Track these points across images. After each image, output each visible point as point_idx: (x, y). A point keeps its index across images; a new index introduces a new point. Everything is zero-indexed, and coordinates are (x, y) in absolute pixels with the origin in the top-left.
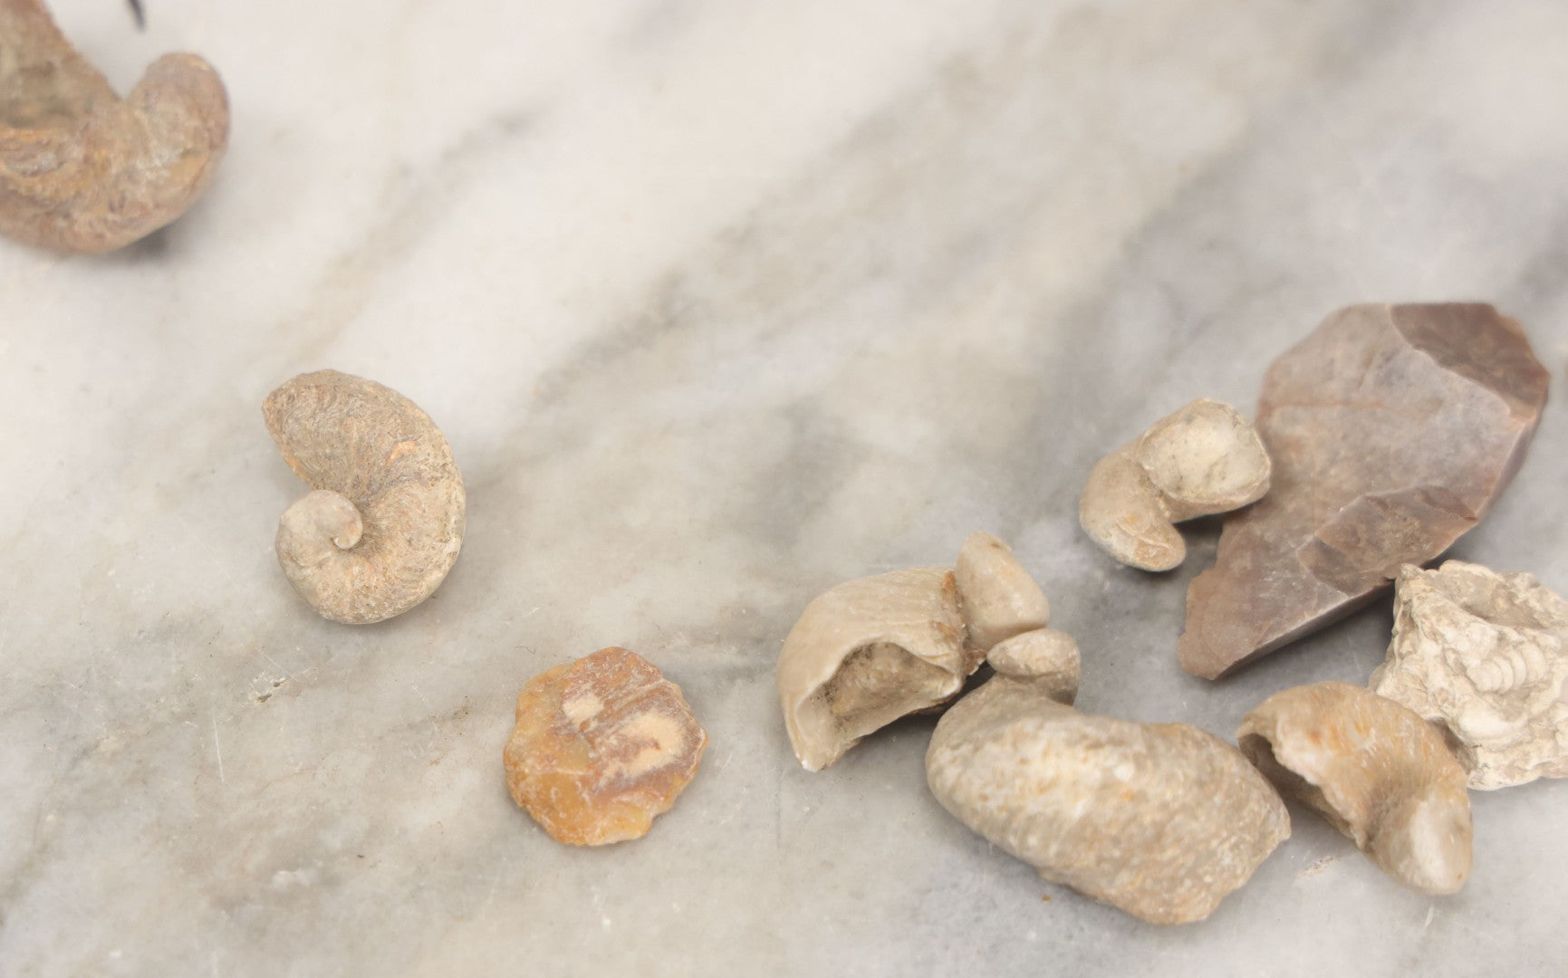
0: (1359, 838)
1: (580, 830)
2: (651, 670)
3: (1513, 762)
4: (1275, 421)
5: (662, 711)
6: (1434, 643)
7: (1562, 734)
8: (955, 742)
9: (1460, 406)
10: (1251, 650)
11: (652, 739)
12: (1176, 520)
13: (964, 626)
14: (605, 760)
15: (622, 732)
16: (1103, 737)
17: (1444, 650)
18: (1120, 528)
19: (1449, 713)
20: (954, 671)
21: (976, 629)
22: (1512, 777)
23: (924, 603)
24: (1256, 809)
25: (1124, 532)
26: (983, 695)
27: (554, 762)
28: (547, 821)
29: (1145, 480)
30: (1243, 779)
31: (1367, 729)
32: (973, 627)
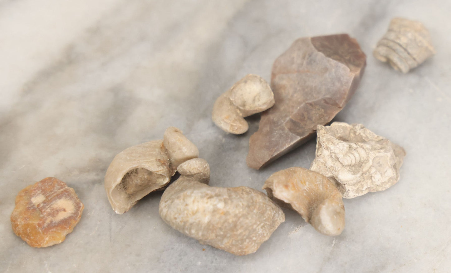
0: (306, 219)
1: (39, 242)
2: (62, 184)
3: (358, 188)
4: (277, 80)
5: (66, 198)
6: (327, 151)
7: (374, 177)
8: (166, 200)
9: (333, 70)
10: (269, 159)
11: (63, 208)
12: (245, 116)
13: (168, 159)
14: (46, 217)
15: (52, 207)
16: (213, 194)
17: (331, 153)
18: (224, 121)
19: (335, 174)
20: (166, 175)
21: (172, 160)
22: (359, 193)
23: (154, 153)
24: (270, 213)
25: (225, 122)
26: (177, 182)
27: (28, 220)
28: (27, 240)
29: (231, 103)
30: (264, 203)
31: (305, 182)
32: (171, 160)
